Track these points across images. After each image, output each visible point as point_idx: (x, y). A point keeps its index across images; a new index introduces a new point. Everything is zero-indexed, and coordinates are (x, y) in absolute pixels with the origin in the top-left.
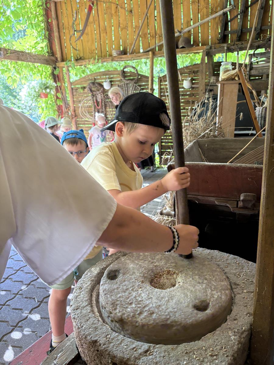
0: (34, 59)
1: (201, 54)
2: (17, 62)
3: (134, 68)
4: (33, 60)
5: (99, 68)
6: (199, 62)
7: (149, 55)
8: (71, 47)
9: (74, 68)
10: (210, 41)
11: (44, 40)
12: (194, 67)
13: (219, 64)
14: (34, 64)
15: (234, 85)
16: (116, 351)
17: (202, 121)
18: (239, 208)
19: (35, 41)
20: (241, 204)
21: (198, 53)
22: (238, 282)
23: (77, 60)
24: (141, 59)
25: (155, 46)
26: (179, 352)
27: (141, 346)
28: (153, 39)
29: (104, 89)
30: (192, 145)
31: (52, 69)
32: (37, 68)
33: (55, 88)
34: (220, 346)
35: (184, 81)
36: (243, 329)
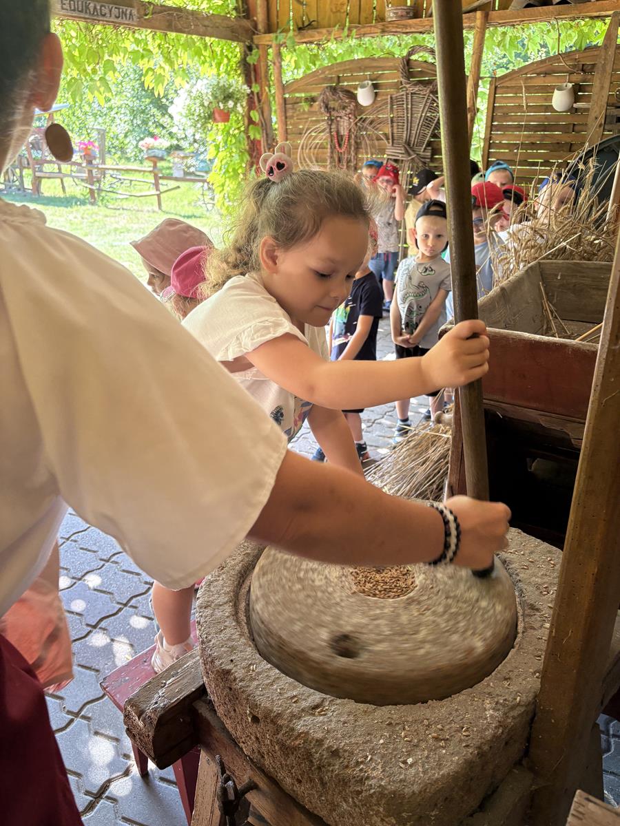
0: (205, 26)
1: (608, 20)
2: (166, 35)
3: (434, 52)
4: (202, 29)
5: (351, 50)
6: (599, 41)
7: (475, 18)
9: (292, 50)
12: (585, 54)
14: (203, 37)
16: (260, 695)
21: (601, 18)
22: (538, 605)
23: (300, 29)
29: (357, 104)
30: (523, 275)
31: (243, 51)
32: (209, 49)
33: (246, 97)
34: (459, 724)
35: (556, 91)
36: (516, 699)
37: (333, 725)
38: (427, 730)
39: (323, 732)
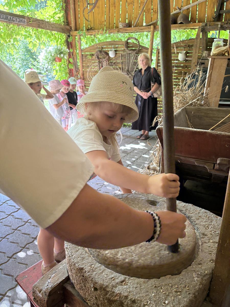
0: (52, 27)
1: (197, 30)
2: (37, 29)
3: (136, 39)
4: (51, 28)
5: (106, 38)
6: (194, 37)
7: (150, 29)
8: (84, 17)
9: (85, 37)
10: (206, 18)
11: (62, 11)
12: (189, 41)
13: (212, 40)
14: (51, 31)
15: (224, 60)
16: (97, 278)
17: (191, 91)
18: (216, 170)
19: (54, 12)
20: (217, 167)
21: (194, 29)
22: (206, 233)
23: (88, 30)
24: (143, 32)
25: (156, 20)
26: (150, 285)
27: (119, 277)
28: (155, 14)
29: (109, 57)
30: (181, 111)
31: (66, 37)
32: (54, 36)
33: (68, 53)
34: (184, 284)
35: (180, 54)
36: (205, 272)
37: (131, 289)
38: (171, 288)
39: (127, 293)
